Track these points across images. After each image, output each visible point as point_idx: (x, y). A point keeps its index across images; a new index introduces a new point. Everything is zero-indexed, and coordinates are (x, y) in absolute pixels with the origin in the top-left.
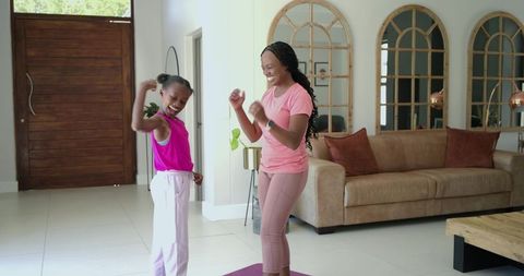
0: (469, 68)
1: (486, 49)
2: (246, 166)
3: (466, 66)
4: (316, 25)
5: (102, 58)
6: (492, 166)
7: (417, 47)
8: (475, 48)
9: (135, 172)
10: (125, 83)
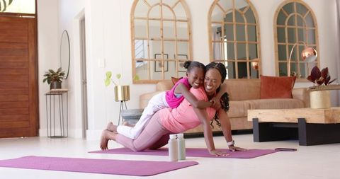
0: (275, 37)
1: (286, 24)
2: (117, 99)
3: (273, 36)
4: (164, 5)
5: (13, 43)
6: (292, 97)
7: (236, 21)
8: (278, 24)
9: (38, 128)
10: (31, 61)
